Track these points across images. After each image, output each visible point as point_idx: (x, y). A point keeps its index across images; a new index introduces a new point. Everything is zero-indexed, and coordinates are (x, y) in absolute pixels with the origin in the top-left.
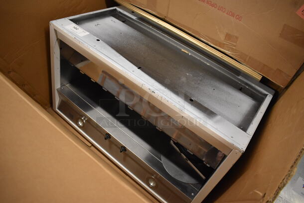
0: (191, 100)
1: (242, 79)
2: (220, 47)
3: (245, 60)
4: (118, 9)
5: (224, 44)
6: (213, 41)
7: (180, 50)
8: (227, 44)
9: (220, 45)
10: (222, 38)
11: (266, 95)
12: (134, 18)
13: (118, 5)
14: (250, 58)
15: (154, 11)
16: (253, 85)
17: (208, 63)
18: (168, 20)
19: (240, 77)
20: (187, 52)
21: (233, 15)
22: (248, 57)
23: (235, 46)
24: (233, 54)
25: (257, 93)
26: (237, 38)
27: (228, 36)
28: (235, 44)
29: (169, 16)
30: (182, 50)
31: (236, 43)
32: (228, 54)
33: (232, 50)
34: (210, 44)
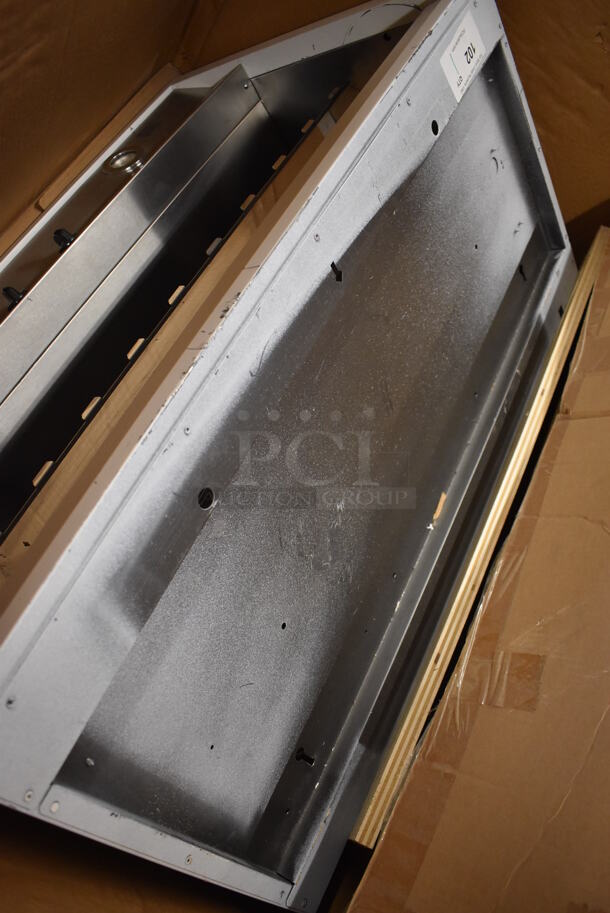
0: (205, 498)
1: (351, 757)
2: (477, 644)
3: (433, 758)
4: (564, 256)
5: (493, 655)
6: (502, 607)
7: (443, 489)
8: (493, 665)
9: (489, 641)
11: (288, 878)
12: (543, 310)
14: (450, 778)
15: (583, 370)
16: (328, 813)
17: (405, 606)
18: (556, 424)
19: (356, 747)
20: (436, 516)
22: (449, 770)
23: (490, 703)
24: (453, 699)
25: (294, 835)
26: (531, 704)
27: (530, 667)
28: (500, 700)
29: (573, 423)
30: (444, 497)
32: (452, 682)
33: (472, 696)
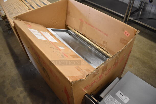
2: (101, 46)
3: (109, 52)
4: (69, 31)
5: (103, 45)
9: (102, 45)
10: (102, 43)
12: (74, 34)
13: (69, 29)
15: (81, 32)
17: (97, 52)
18: (85, 36)
20: (90, 48)
21: (106, 34)
22: (110, 50)
23: (106, 46)
27: (104, 42)
30: (88, 47)
31: (106, 44)
33: (105, 47)
34: (98, 45)
